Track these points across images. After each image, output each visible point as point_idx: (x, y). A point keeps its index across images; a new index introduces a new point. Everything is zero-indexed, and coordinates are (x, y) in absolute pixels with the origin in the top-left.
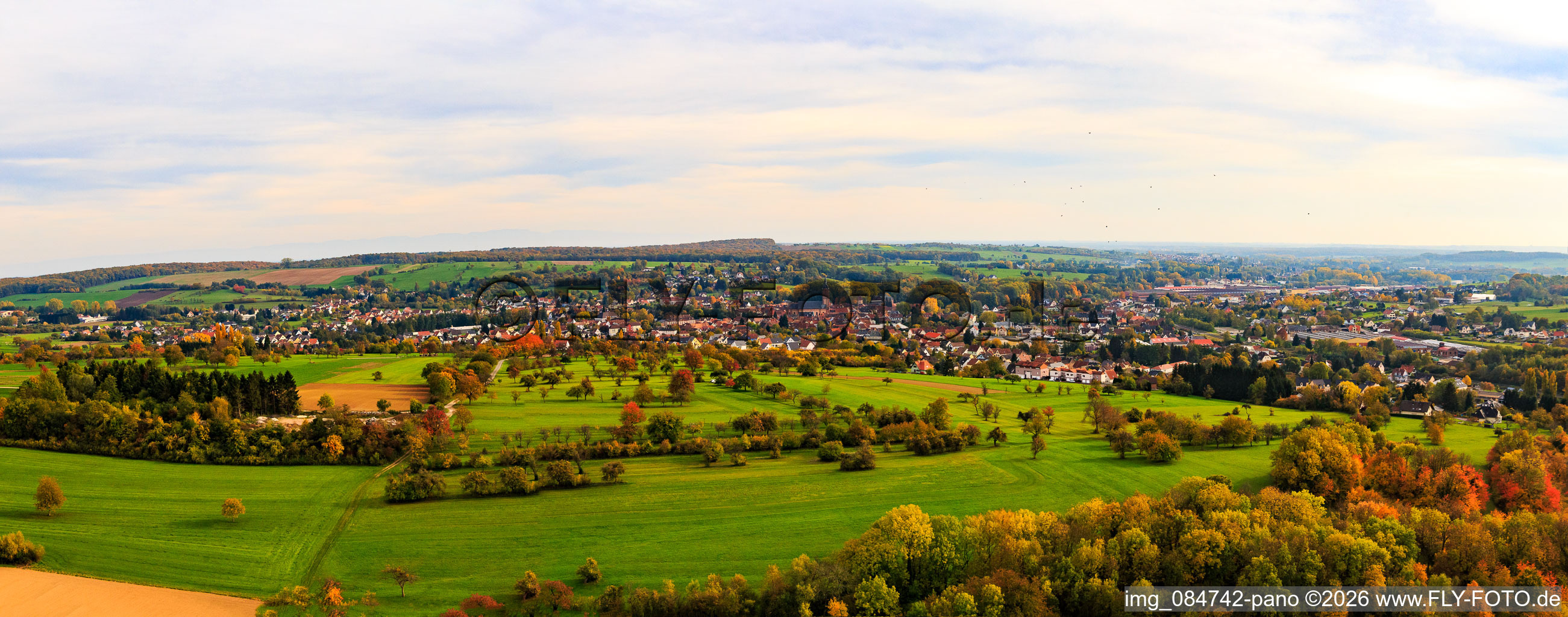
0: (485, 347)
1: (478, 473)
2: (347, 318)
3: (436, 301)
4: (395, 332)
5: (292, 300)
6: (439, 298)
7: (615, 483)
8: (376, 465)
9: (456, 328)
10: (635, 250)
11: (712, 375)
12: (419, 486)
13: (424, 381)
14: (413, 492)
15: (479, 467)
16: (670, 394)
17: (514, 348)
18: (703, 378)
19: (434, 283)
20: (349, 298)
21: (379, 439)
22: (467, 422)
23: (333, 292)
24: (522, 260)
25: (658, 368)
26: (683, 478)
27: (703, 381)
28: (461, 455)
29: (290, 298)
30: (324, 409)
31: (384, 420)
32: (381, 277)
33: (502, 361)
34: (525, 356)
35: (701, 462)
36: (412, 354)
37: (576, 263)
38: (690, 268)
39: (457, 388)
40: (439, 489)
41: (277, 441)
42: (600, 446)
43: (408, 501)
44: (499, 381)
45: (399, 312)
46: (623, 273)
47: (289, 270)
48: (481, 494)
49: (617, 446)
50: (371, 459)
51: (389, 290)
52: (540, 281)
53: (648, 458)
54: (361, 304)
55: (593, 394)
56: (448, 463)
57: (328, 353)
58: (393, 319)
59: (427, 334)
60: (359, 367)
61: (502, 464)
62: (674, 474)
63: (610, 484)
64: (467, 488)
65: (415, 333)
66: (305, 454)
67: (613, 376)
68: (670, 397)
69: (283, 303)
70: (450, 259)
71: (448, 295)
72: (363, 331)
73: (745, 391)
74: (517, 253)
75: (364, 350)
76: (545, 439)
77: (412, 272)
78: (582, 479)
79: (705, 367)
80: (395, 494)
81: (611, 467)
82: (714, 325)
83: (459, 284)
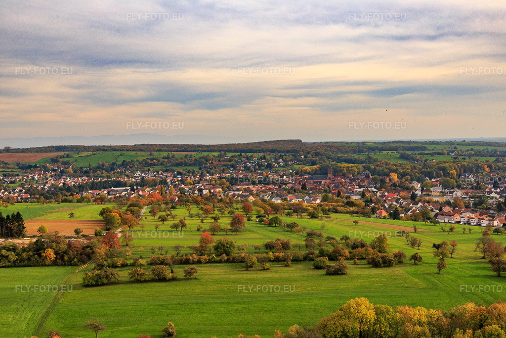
0: (134, 199)
1: (139, 269)
2: (47, 182)
3: (102, 173)
4: (78, 191)
5: (12, 171)
6: (104, 171)
8: (75, 266)
9: (115, 189)
11: (257, 217)
12: (103, 277)
13: (101, 218)
14: (100, 280)
15: (138, 266)
17: (152, 200)
19: (101, 163)
20: (48, 171)
21: (77, 251)
22: (130, 240)
23: (37, 167)
24: (153, 151)
25: (226, 212)
28: (127, 259)
29: (10, 170)
30: (41, 234)
31: (79, 240)
32: (68, 159)
33: (145, 207)
34: (159, 204)
35: (244, 267)
36: (91, 203)
37: (187, 153)
39: (122, 222)
40: (115, 278)
41: (13, 253)
43: (97, 285)
44: (146, 218)
45: (80, 179)
46: (213, 159)
47: (9, 153)
48: (140, 281)
49: (195, 257)
50: (73, 262)
51: (73, 167)
52: (165, 163)
53: (213, 265)
54: (56, 175)
56: (119, 264)
57: (38, 202)
58: (76, 183)
59: (98, 192)
60: (58, 210)
61: (151, 264)
64: (132, 277)
65: (89, 191)
66: (30, 260)
67: (199, 217)
68: (231, 229)
69: (5, 173)
70: (110, 150)
71: (109, 169)
72: (58, 190)
73: (275, 226)
74: (150, 147)
75: (61, 201)
76: (153, 253)
77: (87, 156)
80: (89, 281)
81: (190, 269)
82: (263, 188)
83: (116, 164)
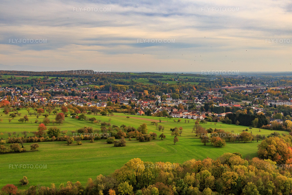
1: (2, 145)
7: (35, 151)
10: (45, 72)
11: (71, 115)
16: (56, 121)
17: (3, 105)
18: (68, 116)
24: (2, 75)
25: (52, 112)
26: (59, 149)
27: (68, 117)
34: (8, 107)
35: (66, 144)
37: (23, 76)
38: (64, 79)
42: (30, 138)
46: (40, 80)
48: (3, 153)
49: (36, 138)
52: (9, 82)
53: (47, 142)
55: (28, 121)
61: (9, 143)
62: (56, 148)
63: (33, 151)
67: (35, 115)
68: (56, 122)
73: (82, 120)
76: (9, 136)
78: (23, 149)
79: (68, 112)
81: (34, 145)
82: (72, 98)
